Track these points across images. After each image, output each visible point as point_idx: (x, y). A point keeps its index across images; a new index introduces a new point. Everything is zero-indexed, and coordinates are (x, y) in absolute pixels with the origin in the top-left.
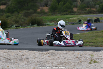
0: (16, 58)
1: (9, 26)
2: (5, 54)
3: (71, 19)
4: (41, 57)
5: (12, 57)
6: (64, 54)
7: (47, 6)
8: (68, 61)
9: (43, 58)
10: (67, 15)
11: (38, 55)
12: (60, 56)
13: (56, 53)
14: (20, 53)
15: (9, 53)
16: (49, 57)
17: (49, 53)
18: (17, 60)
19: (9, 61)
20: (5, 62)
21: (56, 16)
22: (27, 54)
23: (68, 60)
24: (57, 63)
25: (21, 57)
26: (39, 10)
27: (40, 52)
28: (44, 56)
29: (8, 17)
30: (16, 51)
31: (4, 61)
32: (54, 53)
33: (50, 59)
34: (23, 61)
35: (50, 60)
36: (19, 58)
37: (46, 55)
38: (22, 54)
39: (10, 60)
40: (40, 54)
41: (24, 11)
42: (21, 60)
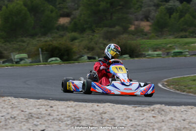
0: (91, 117)
1: (75, 57)
2: (69, 109)
3: (193, 45)
4: (139, 116)
5: (82, 116)
6: (182, 112)
7: (148, 21)
8: (190, 126)
9: (142, 120)
10: (186, 37)
11: (132, 113)
12: (175, 116)
13: (168, 110)
14: (97, 108)
15: (77, 108)
16: (153, 117)
17: (153, 110)
18: (93, 121)
19: (78, 123)
20: (70, 126)
21: (165, 39)
22: (111, 110)
23: (190, 124)
24: (170, 129)
25: (99, 116)
26: (132, 28)
27: (136, 107)
28: (143, 115)
29: (73, 39)
30: (90, 104)
31: (69, 122)
32: (163, 110)
33: (156, 120)
34: (105, 124)
35: (156, 122)
36: (96, 117)
37: (147, 113)
38: (101, 110)
39: (80, 121)
40: (136, 111)
41: (105, 29)
42: (100, 122)
